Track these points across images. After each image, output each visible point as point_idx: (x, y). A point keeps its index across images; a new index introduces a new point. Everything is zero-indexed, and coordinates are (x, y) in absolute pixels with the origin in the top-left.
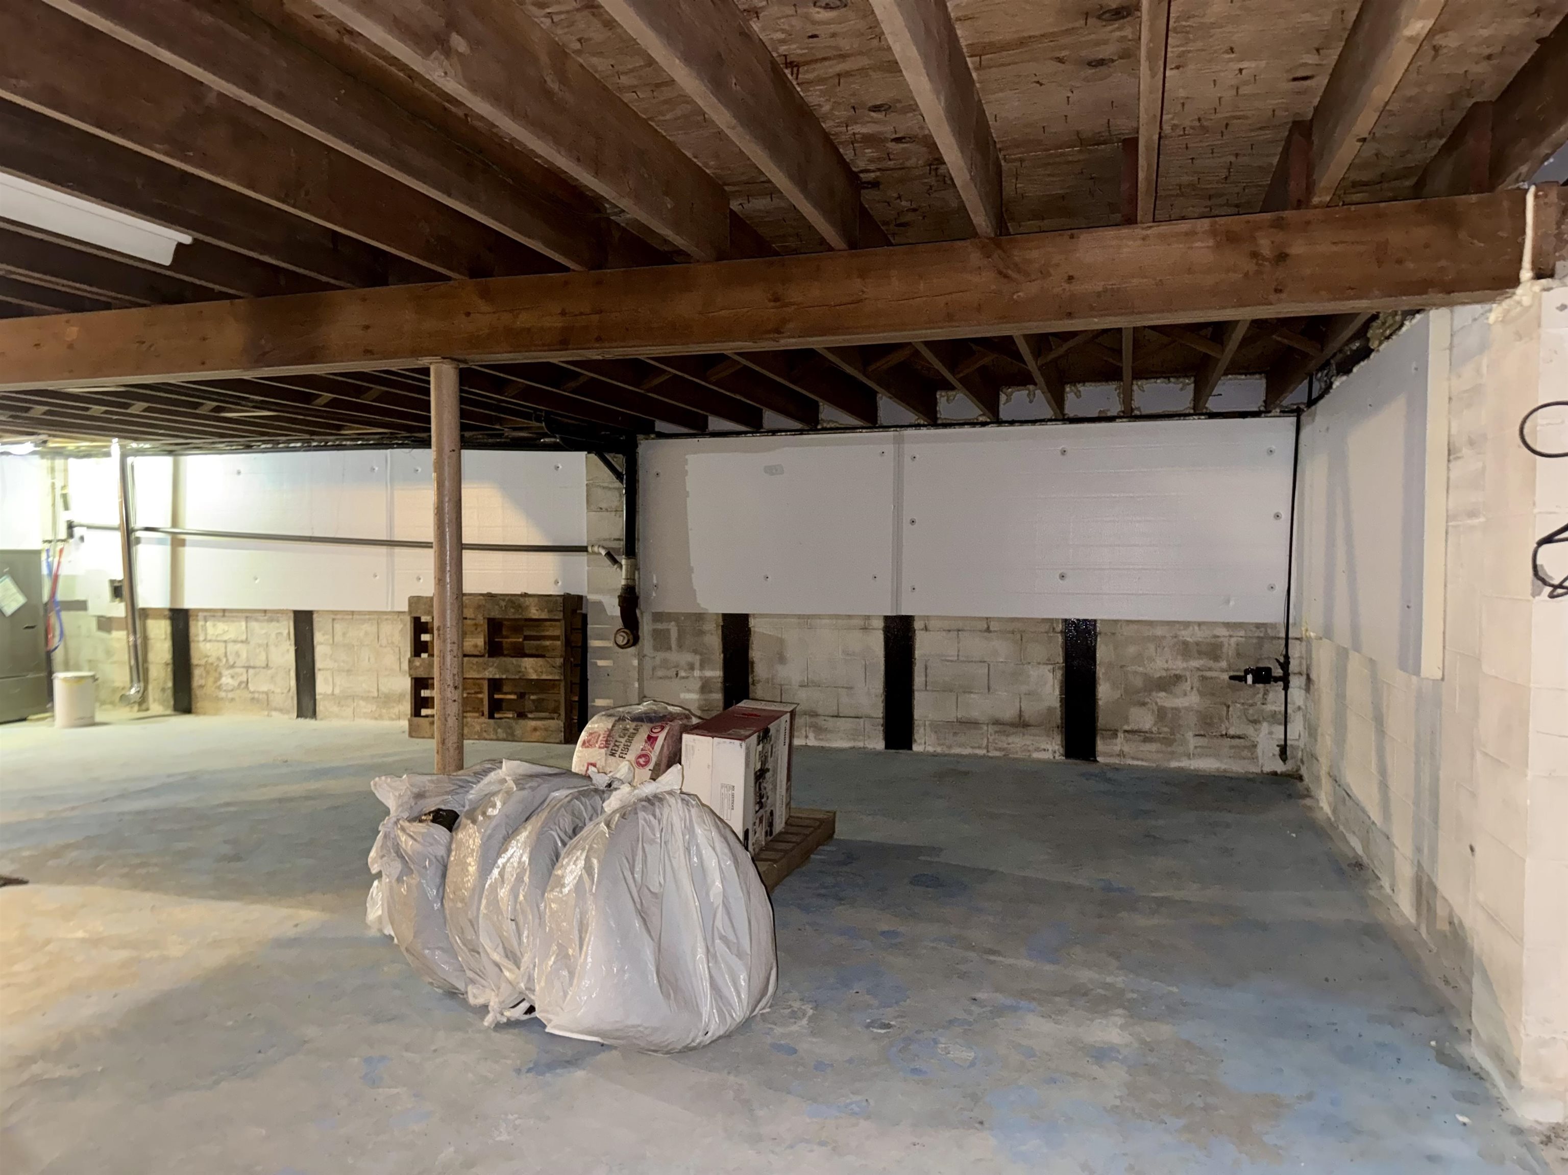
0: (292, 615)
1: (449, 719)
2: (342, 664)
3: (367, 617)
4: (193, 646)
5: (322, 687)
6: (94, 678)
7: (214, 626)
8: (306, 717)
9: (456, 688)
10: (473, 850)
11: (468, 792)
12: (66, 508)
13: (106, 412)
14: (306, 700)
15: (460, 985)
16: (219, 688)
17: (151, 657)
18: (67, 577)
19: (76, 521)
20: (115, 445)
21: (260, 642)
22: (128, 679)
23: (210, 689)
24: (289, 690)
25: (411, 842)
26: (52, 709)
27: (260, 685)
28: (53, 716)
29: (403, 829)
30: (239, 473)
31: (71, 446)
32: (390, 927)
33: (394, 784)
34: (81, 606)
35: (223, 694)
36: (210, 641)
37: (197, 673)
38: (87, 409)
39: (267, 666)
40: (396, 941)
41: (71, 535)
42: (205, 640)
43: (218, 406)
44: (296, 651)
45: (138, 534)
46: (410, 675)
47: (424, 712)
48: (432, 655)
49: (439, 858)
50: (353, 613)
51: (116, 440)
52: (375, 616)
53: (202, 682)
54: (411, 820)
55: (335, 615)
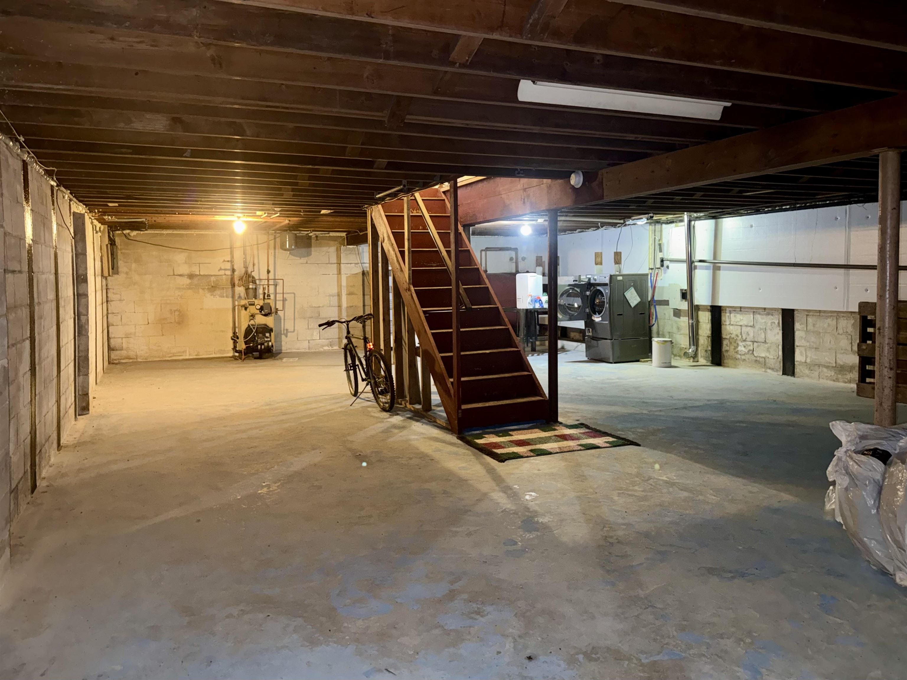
0: (781, 311)
1: (885, 390)
2: (812, 344)
3: (830, 314)
4: (723, 327)
5: (799, 357)
6: (671, 341)
7: (735, 316)
8: (788, 375)
9: (891, 369)
10: (901, 481)
11: (899, 441)
12: (661, 251)
13: (682, 199)
14: (788, 364)
15: (891, 569)
16: (737, 352)
17: (701, 332)
18: (659, 287)
19: (665, 257)
20: (686, 216)
21: (761, 327)
22: (688, 343)
23: (731, 353)
24: (778, 358)
25: (856, 467)
26: (651, 357)
27: (761, 352)
28: (651, 361)
29: (852, 458)
30: (752, 226)
31: (664, 218)
32: (840, 518)
33: (845, 427)
34: (666, 303)
35: (739, 356)
36: (732, 325)
37: (725, 343)
38: (672, 199)
39: (765, 342)
40: (844, 527)
41: (662, 265)
42: (730, 324)
43: (740, 190)
44: (783, 333)
45: (696, 264)
46: (859, 355)
47: (868, 380)
48: (874, 342)
49: (876, 481)
50: (820, 311)
51: (686, 213)
52: (836, 314)
53: (728, 348)
54: (857, 452)
55: (808, 313)
